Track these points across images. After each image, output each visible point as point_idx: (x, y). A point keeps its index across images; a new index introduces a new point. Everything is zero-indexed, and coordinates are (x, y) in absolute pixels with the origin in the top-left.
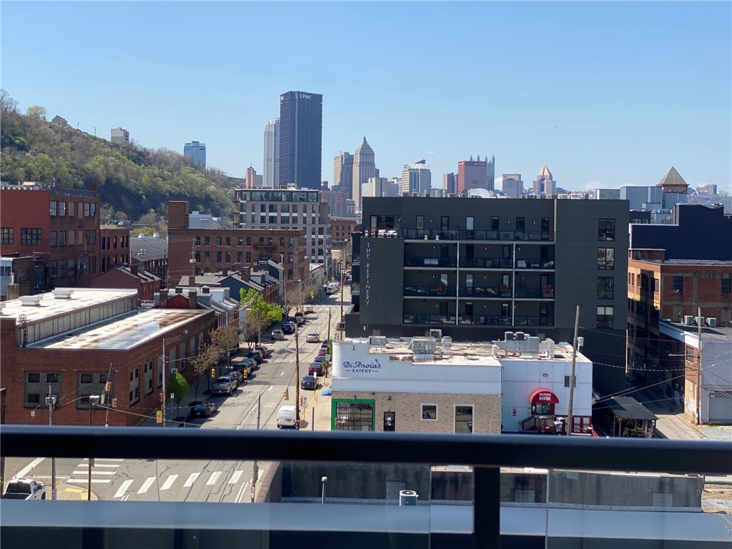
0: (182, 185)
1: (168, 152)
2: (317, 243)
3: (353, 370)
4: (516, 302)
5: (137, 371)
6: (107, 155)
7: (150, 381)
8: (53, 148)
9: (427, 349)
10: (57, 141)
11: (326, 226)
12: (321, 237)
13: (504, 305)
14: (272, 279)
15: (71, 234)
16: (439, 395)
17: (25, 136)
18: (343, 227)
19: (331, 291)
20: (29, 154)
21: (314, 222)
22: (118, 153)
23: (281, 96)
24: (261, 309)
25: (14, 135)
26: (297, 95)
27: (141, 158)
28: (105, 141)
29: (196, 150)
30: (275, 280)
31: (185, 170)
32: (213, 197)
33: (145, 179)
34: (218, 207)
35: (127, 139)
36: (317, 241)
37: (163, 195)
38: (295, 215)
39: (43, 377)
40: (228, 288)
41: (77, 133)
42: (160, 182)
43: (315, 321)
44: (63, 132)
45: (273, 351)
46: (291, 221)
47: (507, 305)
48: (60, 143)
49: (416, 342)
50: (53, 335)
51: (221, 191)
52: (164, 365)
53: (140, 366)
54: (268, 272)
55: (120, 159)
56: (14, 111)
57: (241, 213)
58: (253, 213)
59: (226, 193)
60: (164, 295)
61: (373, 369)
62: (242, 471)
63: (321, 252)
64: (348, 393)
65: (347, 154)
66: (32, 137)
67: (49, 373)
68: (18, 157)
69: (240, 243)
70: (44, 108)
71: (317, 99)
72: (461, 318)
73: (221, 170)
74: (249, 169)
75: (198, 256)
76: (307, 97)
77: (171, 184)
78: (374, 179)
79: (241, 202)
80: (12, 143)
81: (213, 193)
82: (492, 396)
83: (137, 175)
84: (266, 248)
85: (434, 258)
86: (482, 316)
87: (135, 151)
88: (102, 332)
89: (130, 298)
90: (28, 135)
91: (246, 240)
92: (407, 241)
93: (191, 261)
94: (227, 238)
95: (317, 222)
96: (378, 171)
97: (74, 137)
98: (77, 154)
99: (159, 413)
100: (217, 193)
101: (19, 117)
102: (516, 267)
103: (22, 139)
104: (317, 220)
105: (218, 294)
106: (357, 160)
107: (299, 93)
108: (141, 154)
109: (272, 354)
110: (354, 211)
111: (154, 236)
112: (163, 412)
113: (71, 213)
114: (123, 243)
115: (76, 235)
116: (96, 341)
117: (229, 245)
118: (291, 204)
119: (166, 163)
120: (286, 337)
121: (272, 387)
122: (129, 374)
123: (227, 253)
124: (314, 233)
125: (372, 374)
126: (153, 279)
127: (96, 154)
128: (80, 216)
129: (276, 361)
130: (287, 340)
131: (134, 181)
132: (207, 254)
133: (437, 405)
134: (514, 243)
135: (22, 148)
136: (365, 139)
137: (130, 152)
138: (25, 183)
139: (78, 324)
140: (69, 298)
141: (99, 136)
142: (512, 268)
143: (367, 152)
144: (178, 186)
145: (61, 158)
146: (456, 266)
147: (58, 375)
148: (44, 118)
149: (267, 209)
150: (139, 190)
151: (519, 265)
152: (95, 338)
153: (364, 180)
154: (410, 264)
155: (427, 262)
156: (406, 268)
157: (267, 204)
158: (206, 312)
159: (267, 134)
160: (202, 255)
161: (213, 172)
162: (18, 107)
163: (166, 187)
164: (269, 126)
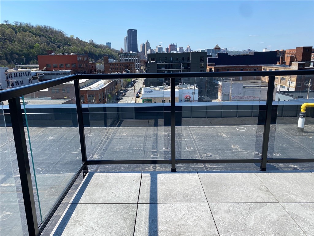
3: (147, 92)
6: (89, 46)
7: (103, 97)
8: (77, 45)
9: (163, 88)
10: (77, 43)
11: (139, 61)
16: (165, 98)
17: (70, 42)
18: (143, 61)
20: (71, 47)
22: (91, 45)
23: (127, 30)
25: (67, 42)
26: (131, 30)
29: (109, 44)
31: (107, 49)
32: (113, 55)
33: (98, 52)
34: (115, 57)
35: (93, 42)
36: (137, 65)
37: (102, 55)
41: (82, 41)
42: (101, 52)
44: (78, 41)
46: (131, 60)
49: (160, 87)
50: (81, 87)
51: (115, 54)
53: (101, 93)
54: (127, 72)
55: (92, 47)
56: (67, 36)
57: (120, 59)
58: (123, 59)
63: (138, 67)
64: (146, 98)
65: (143, 44)
66: (72, 42)
68: (69, 47)
70: (74, 36)
71: (136, 31)
72: (170, 81)
74: (121, 48)
76: (133, 30)
78: (150, 50)
79: (120, 56)
80: (67, 44)
82: (177, 97)
83: (96, 51)
84: (126, 67)
85: (164, 67)
87: (95, 45)
91: (121, 65)
92: (157, 64)
93: (110, 70)
94: (117, 64)
95: (137, 60)
96: (150, 48)
98: (82, 46)
101: (68, 38)
106: (146, 45)
110: (145, 57)
111: (101, 65)
113: (82, 60)
114: (94, 66)
115: (84, 65)
117: (118, 66)
118: (131, 56)
119: (102, 47)
121: (129, 97)
122: (99, 95)
123: (118, 68)
124: (137, 63)
125: (151, 93)
127: (86, 46)
128: (84, 60)
129: (130, 91)
130: (132, 87)
132: (113, 68)
133: (164, 100)
134: (182, 63)
135: (70, 45)
136: (147, 40)
141: (87, 42)
142: (181, 69)
143: (148, 43)
144: (105, 53)
145: (79, 47)
146: (169, 69)
147: (83, 96)
148: (74, 38)
149: (126, 57)
150: (97, 54)
151: (183, 68)
153: (147, 50)
154: (158, 69)
155: (162, 68)
158: (114, 80)
159: (125, 40)
161: (113, 49)
163: (103, 53)
164: (125, 38)
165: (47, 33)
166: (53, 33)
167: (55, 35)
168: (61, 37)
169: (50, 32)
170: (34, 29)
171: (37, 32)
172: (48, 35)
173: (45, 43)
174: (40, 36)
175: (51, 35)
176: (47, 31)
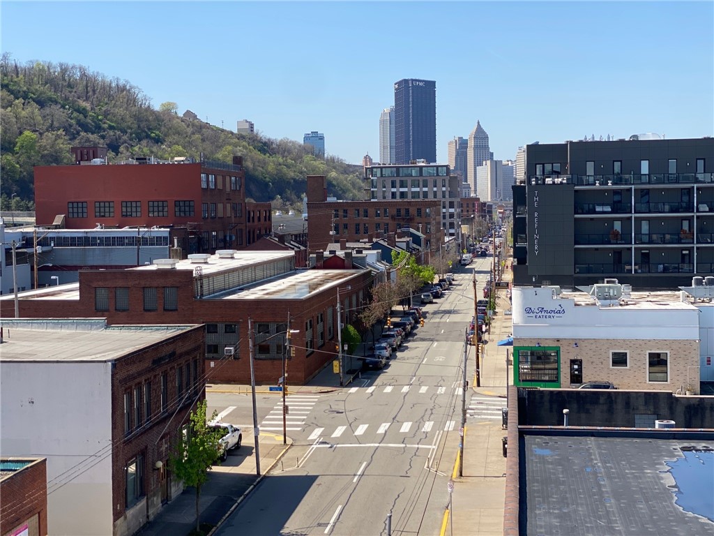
0: (305, 172)
1: (290, 142)
2: (447, 217)
3: (536, 316)
4: (698, 248)
5: (311, 321)
6: (235, 145)
7: (322, 333)
8: (186, 140)
9: (611, 294)
10: (189, 134)
11: (456, 200)
12: (452, 210)
13: (684, 252)
14: (415, 246)
15: (220, 206)
16: (630, 341)
17: (159, 129)
18: (468, 204)
19: (466, 262)
20: (164, 146)
21: (444, 197)
22: (244, 143)
23: (395, 84)
24: (414, 271)
25: (149, 129)
26: (410, 82)
27: (266, 148)
28: (232, 133)
29: (315, 140)
30: (418, 247)
31: (307, 158)
32: (334, 183)
33: (271, 168)
34: (340, 192)
35: (252, 131)
36: (447, 214)
37: (288, 182)
38: (425, 189)
39: (221, 328)
40: (380, 251)
41: (207, 126)
42: (285, 169)
43: (459, 287)
44: (193, 125)
45: (427, 312)
46: (421, 196)
47: (687, 252)
48: (192, 136)
49: (600, 287)
50: (225, 290)
51: (342, 177)
52: (339, 314)
53: (313, 317)
54: (411, 239)
55: (246, 149)
56: (149, 107)
57: (372, 189)
58: (384, 189)
59: (346, 179)
60: (320, 256)
61: (556, 315)
62: (433, 422)
63: (452, 226)
64: (531, 340)
65: (460, 138)
66: (166, 130)
67: (226, 323)
68: (155, 149)
69: (378, 215)
70: (175, 104)
71: (431, 85)
72: (637, 267)
73: (341, 158)
74: (365, 158)
75: (336, 229)
76: (421, 84)
77: (295, 171)
78: (489, 162)
79: (372, 178)
80: (148, 137)
81: (334, 179)
82: (689, 342)
83: (264, 164)
84: (403, 219)
85: (607, 205)
86: (660, 264)
87: (260, 141)
88: (271, 287)
89: (289, 259)
90: (163, 128)
91: (383, 211)
92: (576, 188)
93: (331, 233)
94: (364, 210)
95: (447, 196)
96: (492, 154)
97: (204, 130)
98: (207, 144)
99: (336, 363)
100: (338, 179)
101: (153, 112)
102: (698, 211)
103: (157, 132)
104: (447, 194)
105: (371, 255)
106: (471, 144)
107: (413, 80)
108: (265, 144)
109: (427, 315)
110: (469, 194)
111: (290, 213)
112: (340, 362)
113: (220, 186)
114: (265, 217)
115: (225, 208)
116: (267, 294)
117: (367, 216)
118: (421, 179)
119: (289, 152)
120: (434, 301)
121: (436, 344)
122: (305, 324)
123: (365, 225)
124: (444, 207)
125: (556, 320)
126: (299, 248)
127: (225, 144)
128: (228, 189)
129: (432, 321)
130: (436, 303)
131: (261, 169)
132: (346, 226)
133: (627, 351)
134: (695, 185)
135: (158, 141)
136: (479, 122)
137: (256, 142)
138: (176, 159)
139: (245, 281)
140: (232, 258)
141: (228, 129)
142: (693, 212)
143: (481, 136)
144: (301, 173)
145: (193, 149)
146: (631, 212)
147: (235, 325)
148: (176, 113)
149: (398, 185)
150: (265, 178)
151: (701, 209)
152: (266, 292)
153: (478, 163)
154: (580, 211)
155: (598, 209)
156: (576, 216)
157: (398, 180)
158: (362, 271)
159: (382, 122)
160: (341, 228)
161: (332, 160)
162: (151, 103)
163: (292, 174)
164: (384, 114)
165: (71, 92)
166: (94, 91)
167: (100, 101)
168: (127, 109)
169: (81, 88)
170: (21, 76)
171: (32, 89)
172: (74, 102)
173: (61, 132)
174: (41, 103)
175: (87, 99)
176: (70, 86)
